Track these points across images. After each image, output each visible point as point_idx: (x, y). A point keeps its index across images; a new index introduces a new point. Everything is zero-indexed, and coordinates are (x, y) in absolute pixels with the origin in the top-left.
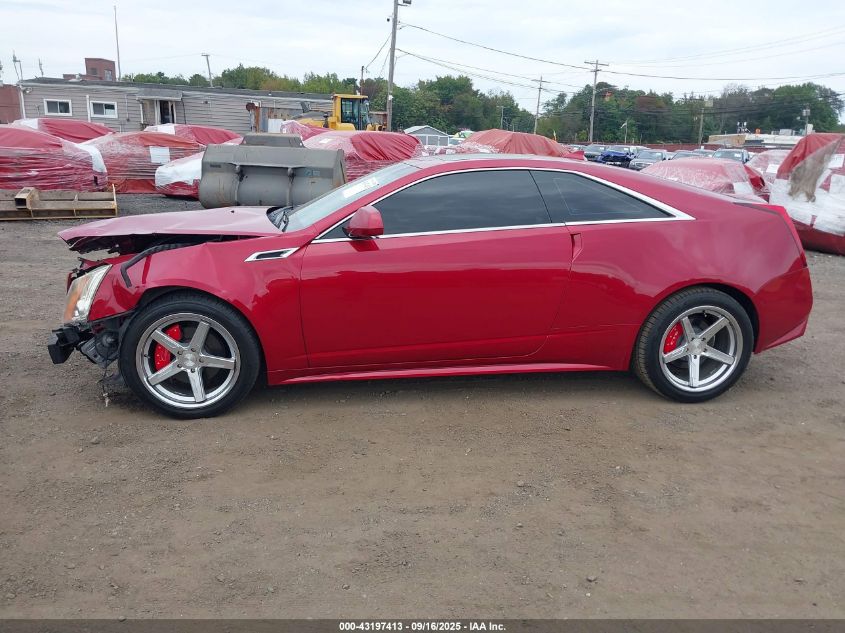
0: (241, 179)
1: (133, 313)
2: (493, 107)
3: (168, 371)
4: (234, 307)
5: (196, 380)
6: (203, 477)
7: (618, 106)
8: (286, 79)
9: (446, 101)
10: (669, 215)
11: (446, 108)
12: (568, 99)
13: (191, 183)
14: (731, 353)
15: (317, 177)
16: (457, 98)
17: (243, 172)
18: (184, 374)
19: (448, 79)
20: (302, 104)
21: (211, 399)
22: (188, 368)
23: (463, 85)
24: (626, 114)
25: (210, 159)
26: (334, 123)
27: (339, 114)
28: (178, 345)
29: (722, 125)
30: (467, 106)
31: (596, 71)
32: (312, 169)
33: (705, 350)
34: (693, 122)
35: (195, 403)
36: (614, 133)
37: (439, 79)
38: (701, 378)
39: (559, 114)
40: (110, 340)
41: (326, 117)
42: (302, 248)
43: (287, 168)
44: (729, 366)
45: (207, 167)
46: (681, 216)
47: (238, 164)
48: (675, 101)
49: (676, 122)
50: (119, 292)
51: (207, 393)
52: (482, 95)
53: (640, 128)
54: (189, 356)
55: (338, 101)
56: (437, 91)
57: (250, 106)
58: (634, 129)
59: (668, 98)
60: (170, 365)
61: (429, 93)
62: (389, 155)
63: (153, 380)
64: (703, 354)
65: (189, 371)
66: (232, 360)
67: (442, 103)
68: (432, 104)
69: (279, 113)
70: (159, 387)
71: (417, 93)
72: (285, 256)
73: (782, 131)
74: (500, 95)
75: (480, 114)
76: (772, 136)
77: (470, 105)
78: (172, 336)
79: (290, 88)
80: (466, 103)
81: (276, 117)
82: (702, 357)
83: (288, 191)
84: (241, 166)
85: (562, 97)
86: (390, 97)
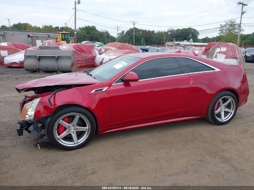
0: (39, 61)
1: (52, 115)
2: (103, 35)
3: (64, 134)
4: (88, 109)
5: (74, 136)
6: (93, 173)
7: (139, 34)
8: (36, 27)
9: (88, 33)
10: (214, 70)
11: (88, 35)
12: (125, 33)
13: (18, 62)
14: (232, 109)
15: (65, 59)
16: (92, 32)
17: (40, 58)
18: (70, 134)
19: (89, 27)
20: (48, 35)
21: (80, 142)
22: (72, 132)
23: (93, 29)
24: (142, 36)
25: (27, 54)
26: (59, 41)
27: (61, 38)
28: (68, 124)
29: (168, 39)
30: (95, 35)
31: (134, 24)
32: (64, 56)
33: (225, 109)
34: (160, 39)
35: (75, 144)
36: (139, 42)
37: (86, 27)
38: (225, 117)
39: (123, 37)
40: (40, 125)
41: (57, 39)
42: (109, 87)
43: (55, 57)
44: (231, 113)
45: (26, 57)
46: (217, 70)
47: (38, 56)
48: (155, 33)
49: (156, 39)
50: (46, 108)
51: (78, 140)
52: (99, 31)
53: (146, 41)
54: (72, 128)
55: (60, 34)
56: (85, 30)
57: (29, 36)
58: (145, 41)
59: (153, 32)
60: (65, 132)
61: (83, 31)
62: (86, 51)
63: (60, 138)
64: (225, 110)
65: (72, 133)
66: (87, 128)
67: (87, 34)
68: (84, 34)
69: (40, 38)
70: (61, 140)
71: (79, 31)
72: (104, 90)
73: (185, 41)
74: (104, 32)
75: (99, 37)
76: (182, 42)
77: (96, 34)
78: (65, 121)
79: (37, 29)
80: (94, 34)
81: (39, 39)
82: (224, 111)
83: (56, 64)
84: (39, 56)
85: (123, 32)
86: (76, 33)
